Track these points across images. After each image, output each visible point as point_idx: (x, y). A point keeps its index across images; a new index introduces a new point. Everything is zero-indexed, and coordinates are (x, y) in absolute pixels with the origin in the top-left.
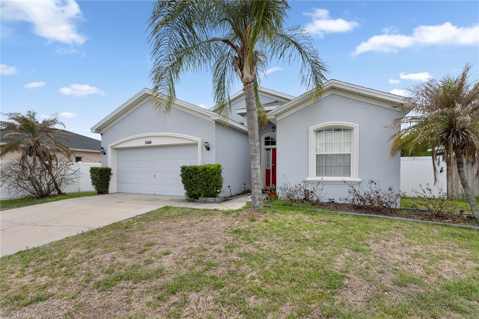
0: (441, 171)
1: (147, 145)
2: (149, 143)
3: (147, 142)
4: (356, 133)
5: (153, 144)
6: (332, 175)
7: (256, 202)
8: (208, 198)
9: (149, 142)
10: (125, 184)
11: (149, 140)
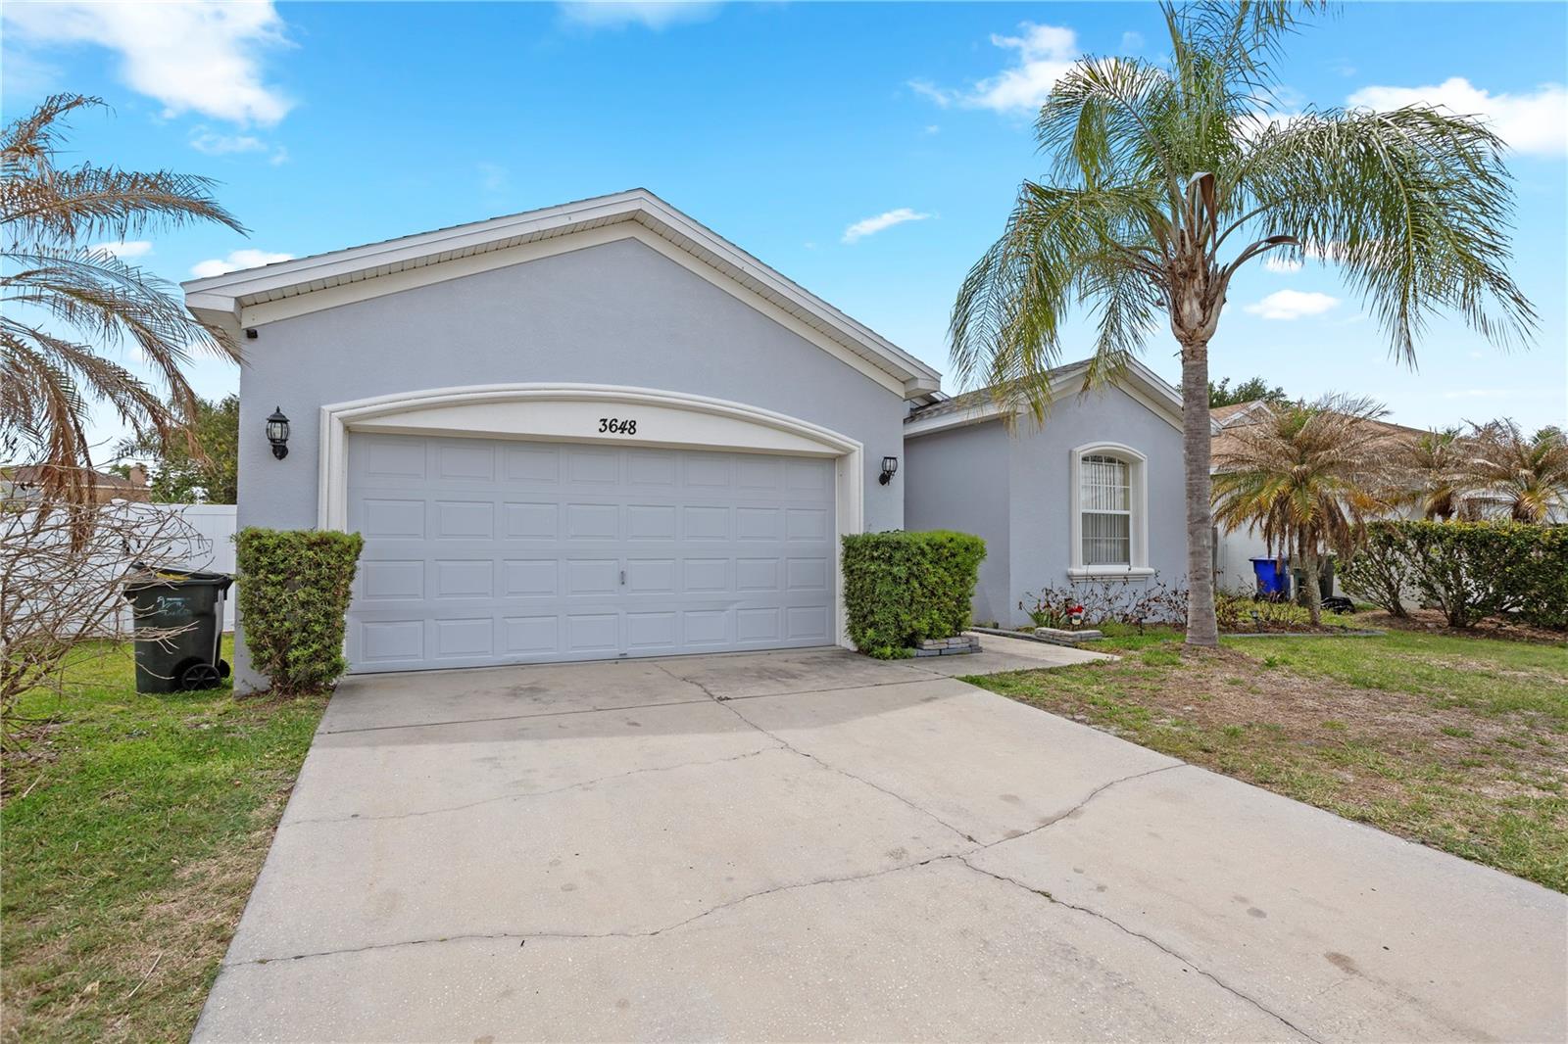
2: (623, 429)
3: (608, 425)
4: (1144, 470)
6: (1115, 561)
9: (624, 424)
10: (419, 624)
11: (623, 415)
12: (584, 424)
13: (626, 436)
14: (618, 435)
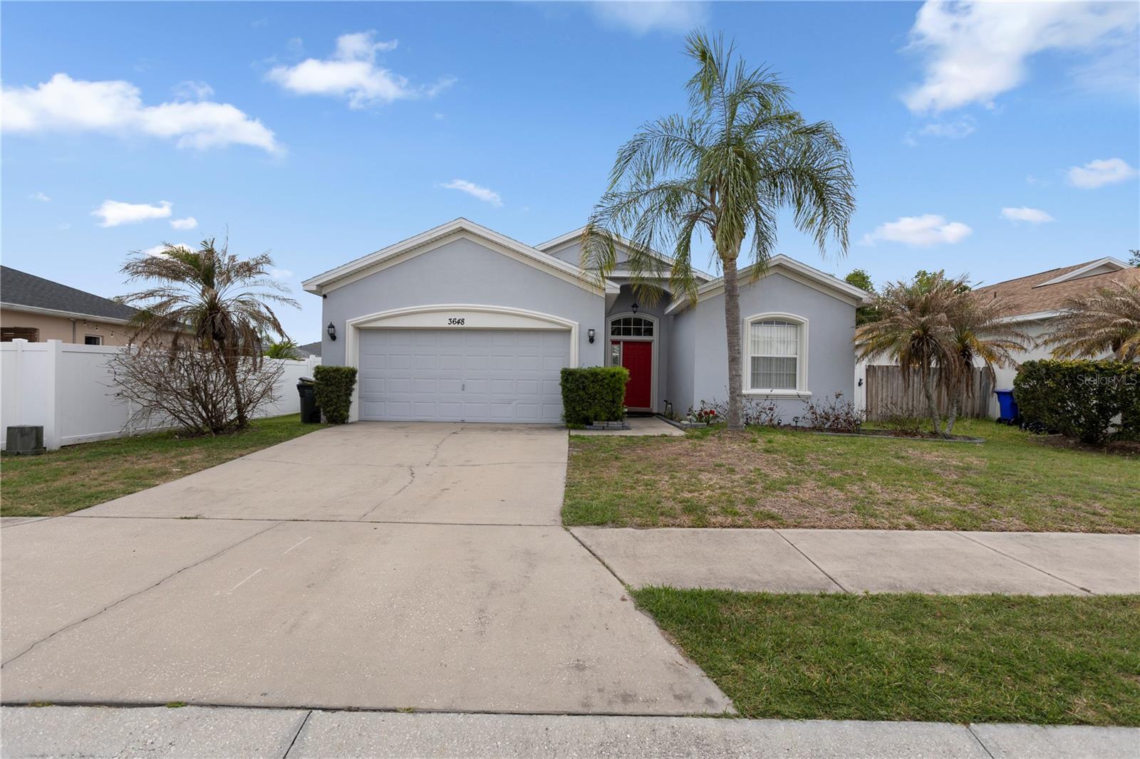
0: (860, 384)
1: (452, 325)
2: (458, 323)
3: (451, 320)
4: (806, 329)
5: (467, 324)
6: (783, 386)
7: (739, 420)
8: (610, 422)
9: (459, 320)
10: (383, 403)
11: (458, 316)
12: (442, 321)
13: (460, 325)
14: (456, 325)
